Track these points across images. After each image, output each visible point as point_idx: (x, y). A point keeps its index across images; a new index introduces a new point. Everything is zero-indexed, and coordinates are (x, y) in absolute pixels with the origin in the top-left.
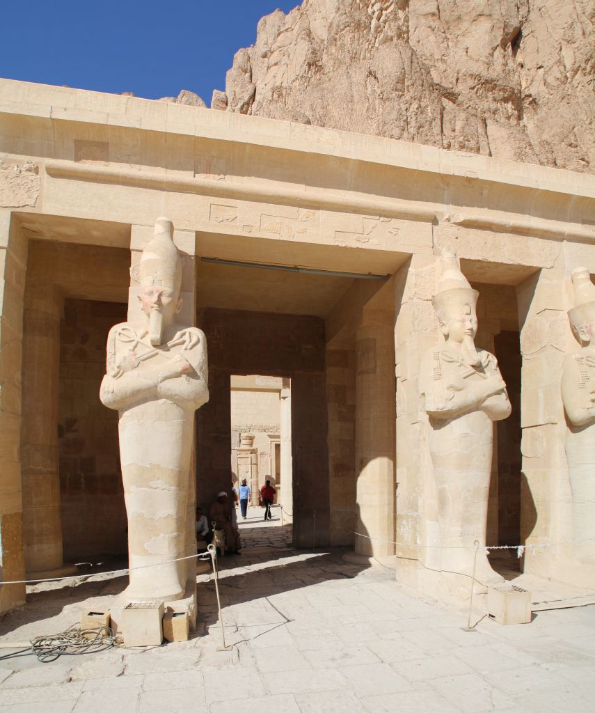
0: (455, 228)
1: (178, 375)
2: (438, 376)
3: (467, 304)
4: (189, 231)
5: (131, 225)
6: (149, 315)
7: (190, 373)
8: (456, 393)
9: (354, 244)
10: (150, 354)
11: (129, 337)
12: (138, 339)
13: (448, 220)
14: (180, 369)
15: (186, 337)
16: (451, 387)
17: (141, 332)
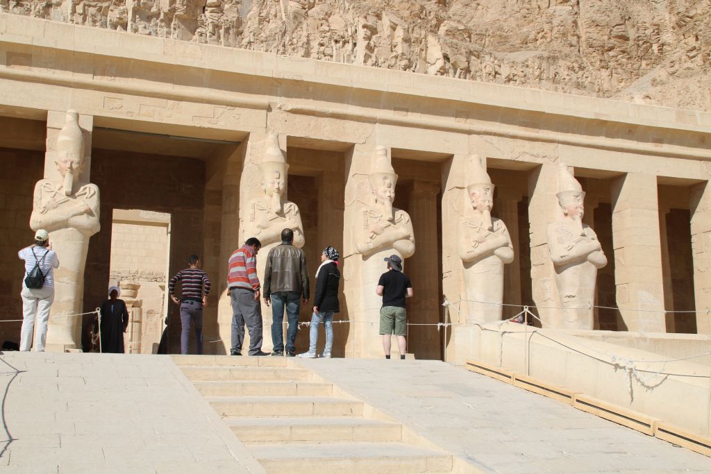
0: (285, 114)
1: (82, 214)
2: (253, 219)
3: (277, 172)
4: (88, 115)
5: (47, 110)
6: (64, 176)
7: (89, 213)
8: (263, 230)
9: (206, 125)
10: (64, 200)
11: (50, 189)
12: (56, 190)
13: (280, 108)
14: (83, 210)
15: (87, 190)
16: (259, 226)
17: (58, 186)
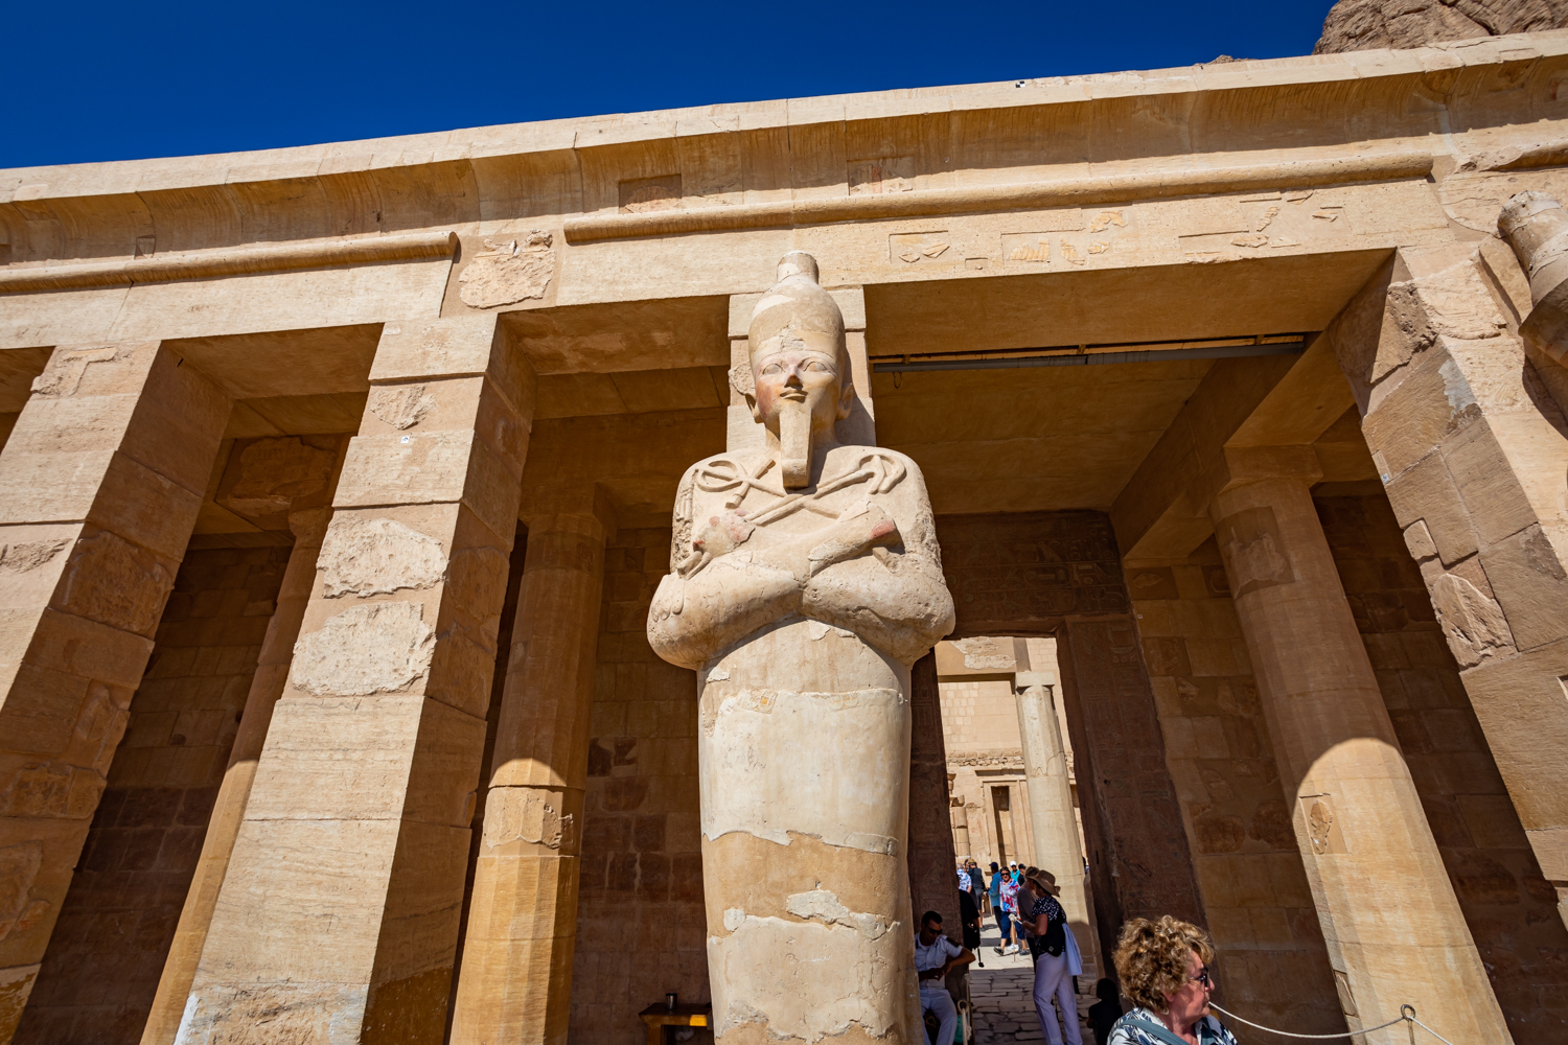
4: (850, 287)
5: (727, 297)
10: (783, 509)
11: (728, 479)
12: (749, 480)
13: (1472, 166)
15: (872, 466)
17: (757, 465)
